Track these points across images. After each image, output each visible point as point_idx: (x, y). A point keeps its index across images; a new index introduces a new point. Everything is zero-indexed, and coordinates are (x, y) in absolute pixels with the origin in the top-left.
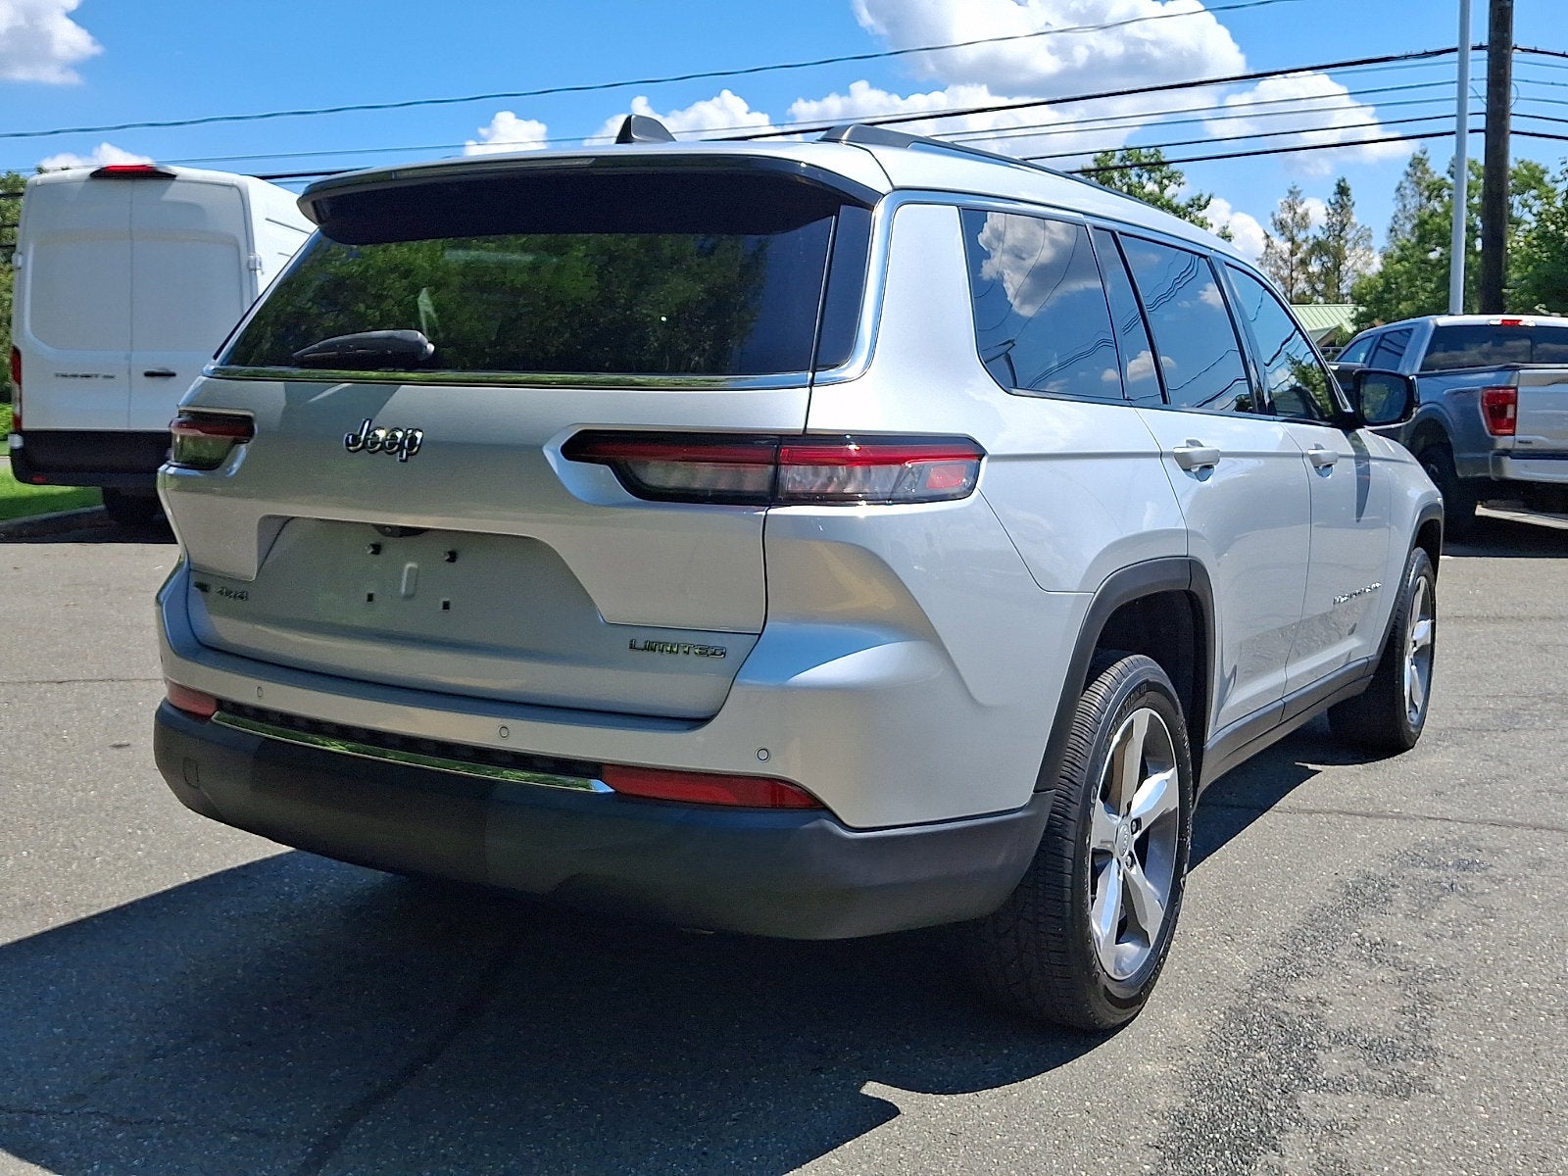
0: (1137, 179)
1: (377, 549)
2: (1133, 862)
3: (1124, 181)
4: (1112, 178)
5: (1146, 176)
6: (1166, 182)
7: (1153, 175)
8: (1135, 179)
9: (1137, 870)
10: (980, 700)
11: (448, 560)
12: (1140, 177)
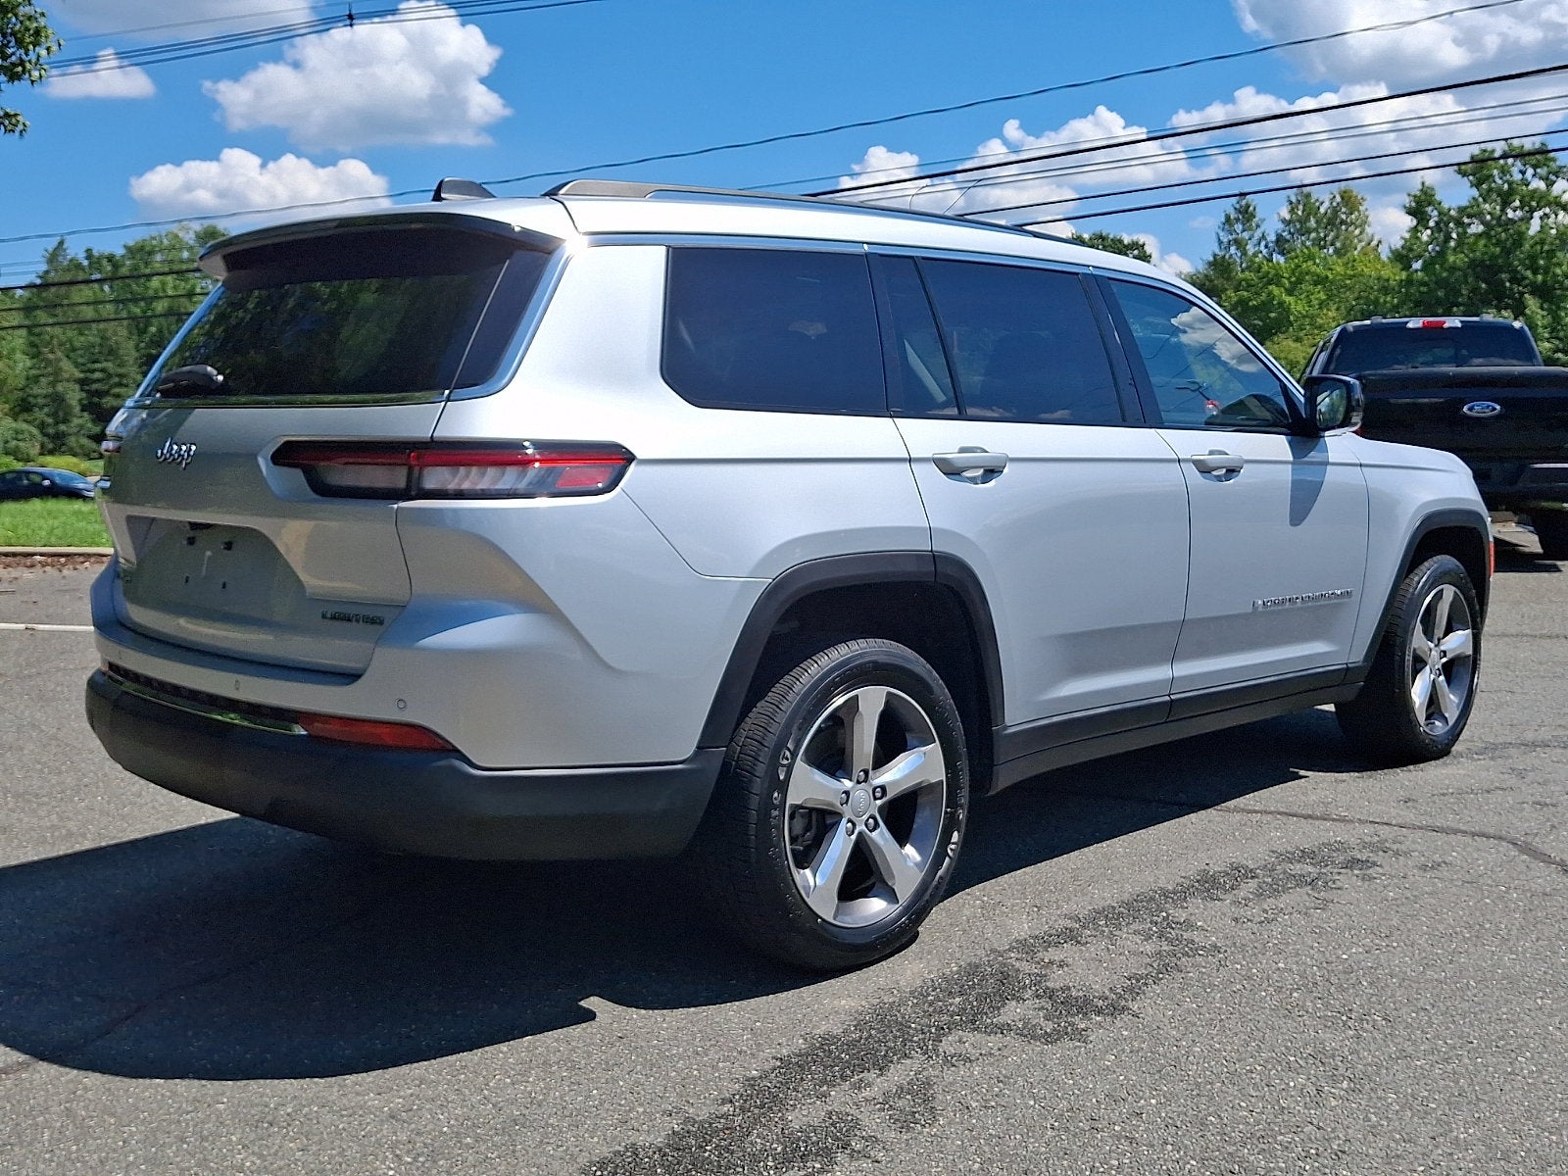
0: (1520, 176)
1: (191, 541)
2: (877, 825)
3: (1505, 178)
4: (1492, 176)
5: (1530, 171)
6: (1553, 178)
7: (1538, 170)
8: (1518, 177)
9: (882, 833)
10: (622, 667)
11: (225, 548)
12: (1523, 173)
